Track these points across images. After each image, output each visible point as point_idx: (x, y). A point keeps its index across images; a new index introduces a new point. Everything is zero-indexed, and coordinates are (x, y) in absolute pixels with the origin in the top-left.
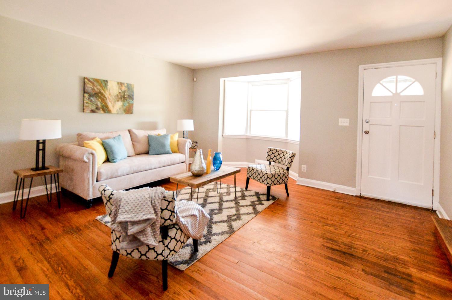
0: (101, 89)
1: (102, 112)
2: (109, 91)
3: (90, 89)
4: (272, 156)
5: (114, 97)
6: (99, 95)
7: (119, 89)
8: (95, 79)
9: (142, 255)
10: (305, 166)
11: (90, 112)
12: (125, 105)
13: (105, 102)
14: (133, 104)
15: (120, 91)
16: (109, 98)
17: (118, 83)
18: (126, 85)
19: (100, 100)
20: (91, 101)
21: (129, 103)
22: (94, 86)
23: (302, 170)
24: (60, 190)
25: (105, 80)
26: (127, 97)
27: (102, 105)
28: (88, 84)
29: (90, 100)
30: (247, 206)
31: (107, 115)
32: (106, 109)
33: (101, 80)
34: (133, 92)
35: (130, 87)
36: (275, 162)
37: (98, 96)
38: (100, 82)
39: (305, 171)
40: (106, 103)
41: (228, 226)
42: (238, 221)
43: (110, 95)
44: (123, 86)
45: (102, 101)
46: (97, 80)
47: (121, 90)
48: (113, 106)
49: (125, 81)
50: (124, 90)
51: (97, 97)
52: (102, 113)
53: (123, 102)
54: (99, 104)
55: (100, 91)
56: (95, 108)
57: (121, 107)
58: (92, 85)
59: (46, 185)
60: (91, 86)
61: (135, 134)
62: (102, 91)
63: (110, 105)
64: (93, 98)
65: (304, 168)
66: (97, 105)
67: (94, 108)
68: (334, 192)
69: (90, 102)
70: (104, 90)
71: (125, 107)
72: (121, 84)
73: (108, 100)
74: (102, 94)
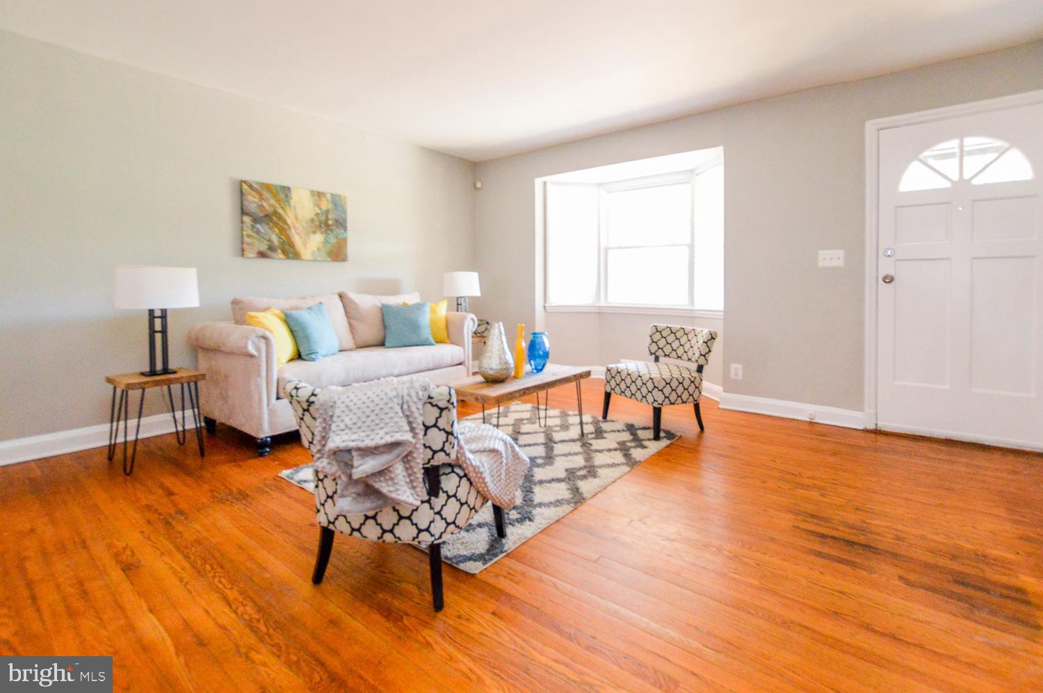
0: (278, 206)
1: (282, 256)
2: (294, 209)
3: (254, 205)
4: (662, 343)
5: (305, 225)
6: (275, 218)
7: (315, 206)
8: (263, 184)
9: (384, 531)
10: (739, 366)
11: (258, 257)
12: (328, 243)
13: (288, 235)
14: (345, 240)
15: (319, 211)
16: (295, 227)
17: (313, 193)
18: (329, 196)
19: (275, 229)
20: (258, 232)
21: (337, 237)
22: (263, 199)
23: (732, 376)
24: (203, 424)
25: (284, 187)
26: (333, 224)
27: (281, 240)
28: (249, 194)
29: (255, 230)
30: (609, 450)
31: (293, 263)
32: (289, 251)
33: (276, 186)
34: (344, 212)
35: (337, 202)
36: (668, 356)
37: (271, 220)
38: (274, 191)
39: (740, 377)
40: (289, 237)
41: (568, 489)
42: (591, 480)
43: (296, 218)
44: (324, 199)
45: (280, 233)
46: (268, 187)
47: (320, 209)
48: (305, 244)
49: (327, 188)
50: (326, 209)
51: (268, 224)
52: (283, 259)
53: (324, 235)
54: (275, 239)
55: (275, 210)
56: (266, 247)
57: (321, 245)
58: (258, 197)
59: (173, 411)
60: (256, 200)
61: (355, 303)
62: (280, 211)
63: (297, 240)
64: (260, 224)
65: (736, 370)
66: (270, 240)
67: (263, 247)
68: (811, 423)
69: (255, 235)
70: (283, 209)
71: (329, 247)
72: (319, 195)
73: (293, 231)
74: (280, 217)
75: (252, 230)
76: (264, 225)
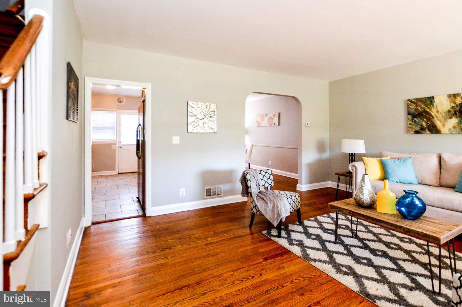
0: (426, 107)
1: (428, 132)
2: (436, 107)
3: (413, 110)
5: (444, 115)
6: (425, 114)
7: (451, 103)
8: (417, 99)
11: (414, 133)
13: (432, 121)
15: (454, 105)
16: (436, 116)
17: (449, 96)
19: (425, 119)
20: (415, 122)
22: (418, 106)
25: (430, 97)
27: (428, 124)
28: (411, 105)
31: (435, 136)
32: (434, 129)
33: (425, 98)
37: (422, 115)
38: (424, 101)
40: (433, 123)
43: (438, 112)
44: (458, 97)
45: (427, 121)
46: (420, 100)
48: (444, 126)
51: (421, 117)
52: (429, 134)
53: (459, 118)
54: (424, 124)
55: (424, 110)
56: (420, 128)
57: (456, 124)
58: (415, 105)
60: (414, 107)
62: (428, 110)
63: (438, 124)
64: (416, 118)
66: (422, 125)
67: (418, 128)
69: (413, 123)
70: (429, 108)
72: (454, 96)
73: (435, 119)
74: (427, 113)
75: (412, 121)
76: (418, 118)
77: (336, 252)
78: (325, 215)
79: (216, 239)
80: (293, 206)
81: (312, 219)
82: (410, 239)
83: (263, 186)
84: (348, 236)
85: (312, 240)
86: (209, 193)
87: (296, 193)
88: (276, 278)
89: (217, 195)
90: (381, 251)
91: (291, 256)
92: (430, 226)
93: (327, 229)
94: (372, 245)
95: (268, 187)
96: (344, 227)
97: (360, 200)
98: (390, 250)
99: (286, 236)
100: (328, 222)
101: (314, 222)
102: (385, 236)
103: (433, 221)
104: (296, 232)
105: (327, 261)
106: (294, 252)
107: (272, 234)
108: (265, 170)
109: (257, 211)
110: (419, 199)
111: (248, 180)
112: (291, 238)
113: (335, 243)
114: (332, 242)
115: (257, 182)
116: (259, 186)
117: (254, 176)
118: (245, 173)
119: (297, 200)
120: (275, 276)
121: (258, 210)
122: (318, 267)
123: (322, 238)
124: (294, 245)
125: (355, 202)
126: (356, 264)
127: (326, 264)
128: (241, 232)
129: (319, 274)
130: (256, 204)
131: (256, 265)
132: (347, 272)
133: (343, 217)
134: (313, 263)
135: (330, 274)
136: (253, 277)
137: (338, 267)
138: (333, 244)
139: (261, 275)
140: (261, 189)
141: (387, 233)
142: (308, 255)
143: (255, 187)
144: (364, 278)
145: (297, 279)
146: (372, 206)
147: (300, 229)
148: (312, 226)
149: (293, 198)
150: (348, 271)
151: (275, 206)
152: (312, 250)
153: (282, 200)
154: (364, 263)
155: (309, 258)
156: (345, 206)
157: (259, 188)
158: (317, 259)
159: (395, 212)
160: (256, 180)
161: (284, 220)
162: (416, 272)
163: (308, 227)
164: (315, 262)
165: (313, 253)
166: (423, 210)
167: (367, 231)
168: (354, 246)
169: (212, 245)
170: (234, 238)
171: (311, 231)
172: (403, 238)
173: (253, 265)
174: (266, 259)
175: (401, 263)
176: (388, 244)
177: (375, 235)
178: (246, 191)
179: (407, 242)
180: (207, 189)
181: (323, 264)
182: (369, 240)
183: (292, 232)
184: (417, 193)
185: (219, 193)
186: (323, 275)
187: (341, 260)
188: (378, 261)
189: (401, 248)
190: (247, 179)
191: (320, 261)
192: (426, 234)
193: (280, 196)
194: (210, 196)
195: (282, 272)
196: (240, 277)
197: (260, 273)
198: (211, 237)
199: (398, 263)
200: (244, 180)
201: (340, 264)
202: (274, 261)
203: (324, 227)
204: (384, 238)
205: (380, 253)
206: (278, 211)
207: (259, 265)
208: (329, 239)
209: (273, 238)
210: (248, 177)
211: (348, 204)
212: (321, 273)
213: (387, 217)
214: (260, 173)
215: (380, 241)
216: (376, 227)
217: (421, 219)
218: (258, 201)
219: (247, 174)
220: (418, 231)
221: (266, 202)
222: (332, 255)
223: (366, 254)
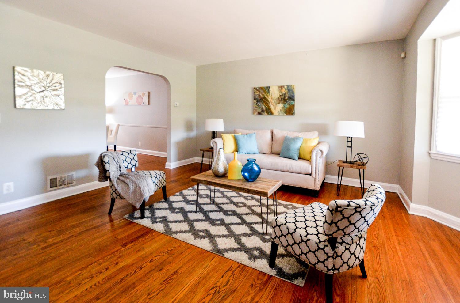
0: (265, 94)
1: (266, 114)
2: (271, 95)
3: (257, 96)
5: (275, 100)
6: (264, 100)
7: (279, 92)
8: (260, 87)
11: (258, 114)
12: (285, 107)
14: (294, 106)
15: (281, 94)
16: (271, 102)
17: (279, 87)
18: (286, 87)
19: (264, 104)
20: (258, 105)
21: (289, 104)
22: (260, 93)
25: (268, 87)
26: (287, 99)
27: (266, 108)
28: (256, 92)
31: (270, 117)
32: (269, 112)
33: (265, 87)
34: (293, 93)
35: (290, 89)
38: (264, 89)
40: (269, 106)
43: (272, 98)
44: (284, 89)
45: (266, 105)
46: (261, 88)
47: (282, 93)
48: (275, 109)
49: (285, 83)
50: (284, 92)
51: (262, 102)
53: (283, 104)
54: (264, 107)
55: (264, 96)
56: (261, 110)
57: (282, 108)
58: (258, 92)
60: (258, 94)
61: (276, 135)
62: (266, 96)
63: (272, 107)
64: (259, 102)
66: (262, 108)
67: (260, 111)
69: (257, 107)
70: (267, 95)
71: (285, 109)
72: (282, 87)
73: (270, 103)
74: (266, 99)
75: (256, 105)
76: (260, 102)
77: (196, 220)
78: (190, 188)
79: (61, 237)
80: (158, 185)
81: (178, 194)
82: (252, 197)
83: (126, 168)
84: (207, 204)
85: (176, 214)
86: (54, 184)
87: (161, 171)
88: (135, 262)
89: (67, 184)
90: (231, 211)
91: (154, 234)
92: (263, 184)
93: (191, 201)
94: (225, 207)
95: (132, 169)
96: (205, 196)
97: (216, 171)
98: (238, 208)
99: (150, 215)
100: (191, 194)
101: (180, 197)
102: (235, 198)
103: (264, 180)
104: (161, 209)
105: (188, 230)
106: (156, 229)
107: (135, 216)
108: (128, 151)
109: (117, 196)
110: (257, 165)
111: (106, 163)
112: (155, 216)
113: (196, 212)
114: (194, 212)
115: (117, 165)
116: (120, 168)
117: (114, 158)
118: (103, 155)
119: (163, 178)
120: (135, 260)
121: (118, 194)
122: (179, 239)
123: (185, 210)
124: (157, 223)
125: (212, 173)
126: (212, 226)
127: (186, 233)
128: (97, 222)
129: (179, 245)
130: (115, 188)
131: (113, 255)
132: (204, 236)
133: (205, 188)
134: (174, 236)
135: (189, 242)
136: (107, 269)
137: (196, 234)
138: (194, 214)
139: (117, 263)
140: (122, 171)
141: (237, 195)
142: (170, 229)
143: (116, 169)
144: (217, 237)
145: (157, 256)
146: (224, 175)
147: (165, 205)
148: (177, 200)
149: (158, 176)
150: (205, 234)
151: (138, 187)
152: (175, 224)
153: (145, 180)
154: (218, 224)
155: (171, 232)
156: (204, 177)
157: (120, 170)
158: (179, 231)
159: (241, 177)
160: (117, 162)
161: (147, 200)
162: (254, 221)
163: (173, 202)
164: (176, 234)
165: (175, 226)
166: (259, 172)
167: (222, 196)
168: (211, 211)
169: (53, 247)
170: (86, 231)
171: (175, 205)
172: (248, 196)
173: (109, 255)
174: (125, 245)
175: (244, 217)
176: (236, 204)
177: (228, 198)
178: (104, 175)
179: (250, 199)
180: (51, 180)
181: (183, 234)
182: (223, 204)
183: (157, 210)
184: (255, 160)
185: (69, 182)
186: (182, 245)
187: (200, 226)
188: (229, 219)
189: (245, 205)
190: (104, 162)
191: (181, 232)
192: (259, 191)
193: (143, 176)
194: (56, 186)
195: (142, 253)
196: (89, 274)
197: (116, 262)
198: (53, 237)
199: (242, 217)
200: (101, 163)
201: (199, 230)
202: (134, 245)
203: (188, 200)
204: (235, 200)
205: (230, 213)
206: (141, 192)
207: (116, 253)
208: (190, 210)
209: (135, 221)
210: (106, 160)
211: (207, 176)
212: (181, 243)
213: (235, 182)
214: (122, 154)
215: (232, 202)
216: (229, 192)
217: (258, 180)
218: (118, 185)
219: (104, 157)
220: (255, 190)
221: (128, 184)
222: (193, 223)
223: (220, 216)
